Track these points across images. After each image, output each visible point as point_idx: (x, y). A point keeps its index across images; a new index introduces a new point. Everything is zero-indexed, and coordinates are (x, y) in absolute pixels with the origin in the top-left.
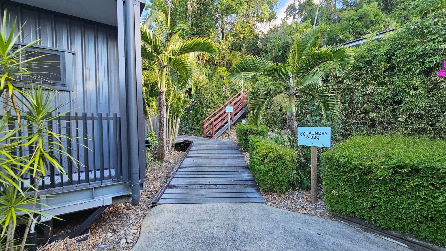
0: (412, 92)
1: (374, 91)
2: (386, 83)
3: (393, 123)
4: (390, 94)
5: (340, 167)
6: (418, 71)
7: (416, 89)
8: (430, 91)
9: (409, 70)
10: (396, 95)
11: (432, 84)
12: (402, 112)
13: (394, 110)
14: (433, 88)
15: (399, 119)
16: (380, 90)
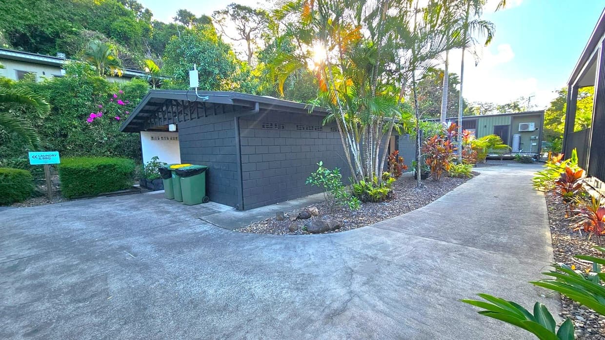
0: (74, 129)
1: (43, 125)
2: (52, 120)
3: (64, 151)
4: (58, 128)
5: (72, 172)
6: (75, 116)
7: (76, 127)
8: (84, 130)
9: (69, 113)
10: (62, 129)
11: (84, 125)
12: (69, 142)
13: (62, 142)
14: (85, 128)
15: (68, 148)
16: (50, 125)
